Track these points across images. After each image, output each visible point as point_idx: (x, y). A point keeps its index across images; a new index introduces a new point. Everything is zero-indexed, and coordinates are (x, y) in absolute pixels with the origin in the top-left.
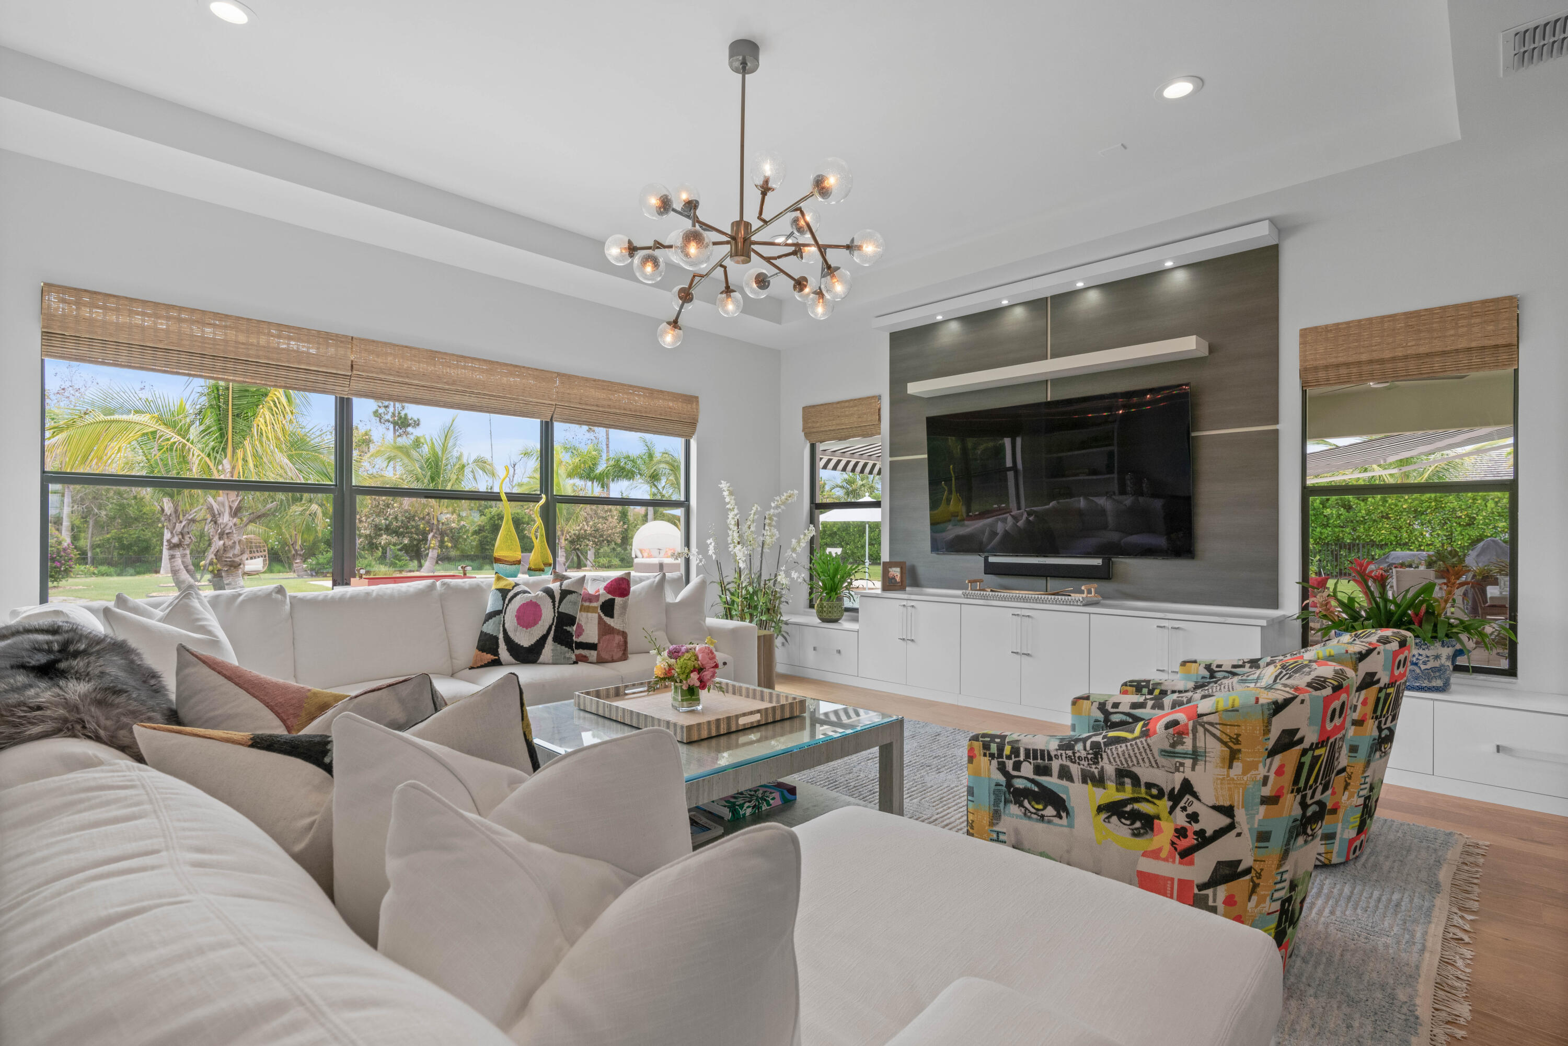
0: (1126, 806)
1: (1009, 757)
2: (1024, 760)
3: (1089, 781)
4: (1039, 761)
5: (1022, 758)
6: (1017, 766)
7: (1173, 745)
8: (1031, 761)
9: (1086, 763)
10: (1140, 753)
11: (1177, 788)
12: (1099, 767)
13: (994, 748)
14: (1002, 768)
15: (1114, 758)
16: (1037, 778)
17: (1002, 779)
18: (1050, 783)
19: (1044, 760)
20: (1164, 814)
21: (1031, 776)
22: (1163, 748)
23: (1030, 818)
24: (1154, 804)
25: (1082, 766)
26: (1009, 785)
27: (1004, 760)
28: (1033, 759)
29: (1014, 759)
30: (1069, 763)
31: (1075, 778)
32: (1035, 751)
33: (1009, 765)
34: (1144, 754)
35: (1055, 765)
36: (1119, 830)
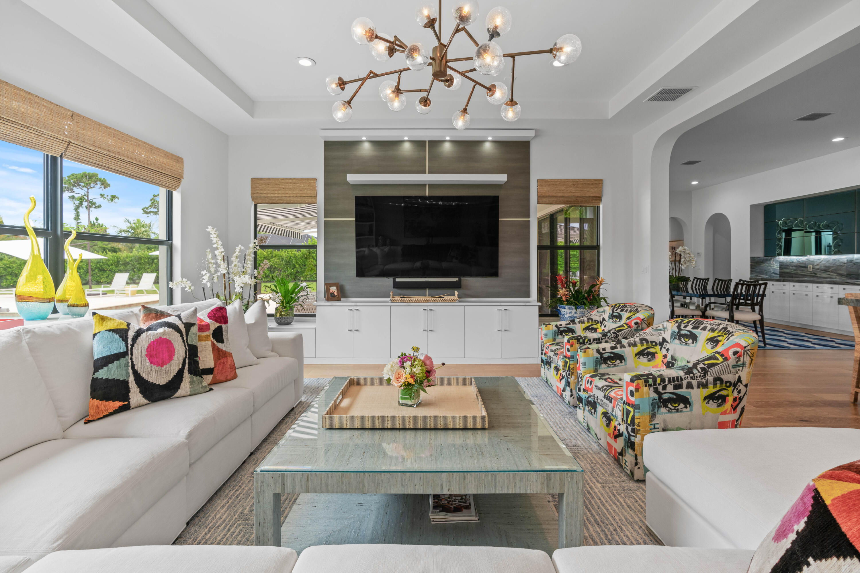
0: (716, 394)
1: (660, 384)
2: (668, 384)
3: (701, 387)
4: (676, 382)
5: (667, 383)
6: (664, 388)
7: (737, 362)
8: (672, 383)
9: (700, 379)
10: (725, 369)
11: (736, 380)
12: (706, 379)
13: (651, 381)
14: (656, 391)
15: (713, 374)
16: (676, 391)
17: (656, 396)
18: (682, 392)
19: (679, 382)
20: (730, 393)
21: (672, 391)
22: (733, 364)
23: (671, 412)
24: (727, 390)
25: (698, 381)
26: (660, 398)
27: (657, 386)
28: (673, 382)
29: (662, 385)
30: (692, 380)
31: (694, 387)
32: (673, 378)
33: (660, 388)
34: (726, 369)
35: (685, 383)
36: (713, 405)
